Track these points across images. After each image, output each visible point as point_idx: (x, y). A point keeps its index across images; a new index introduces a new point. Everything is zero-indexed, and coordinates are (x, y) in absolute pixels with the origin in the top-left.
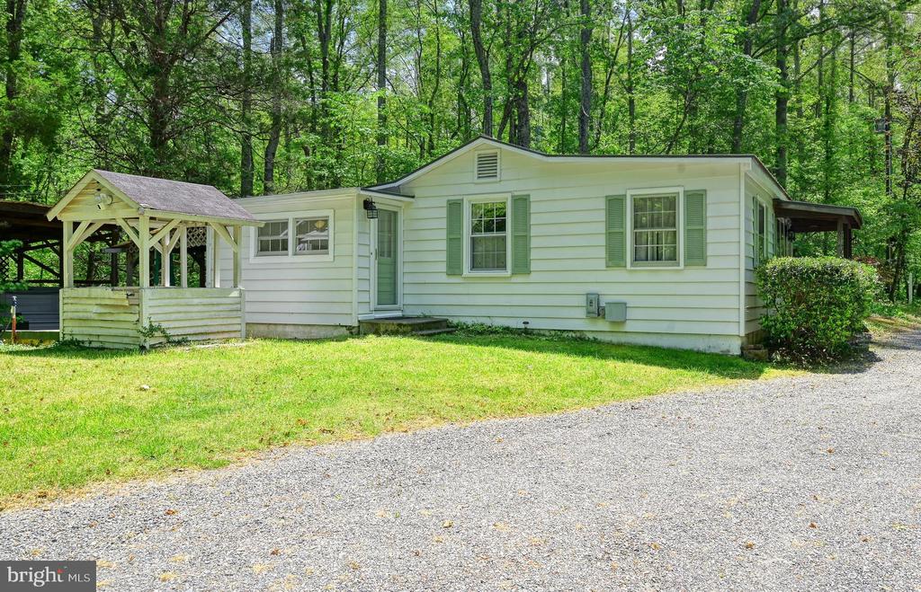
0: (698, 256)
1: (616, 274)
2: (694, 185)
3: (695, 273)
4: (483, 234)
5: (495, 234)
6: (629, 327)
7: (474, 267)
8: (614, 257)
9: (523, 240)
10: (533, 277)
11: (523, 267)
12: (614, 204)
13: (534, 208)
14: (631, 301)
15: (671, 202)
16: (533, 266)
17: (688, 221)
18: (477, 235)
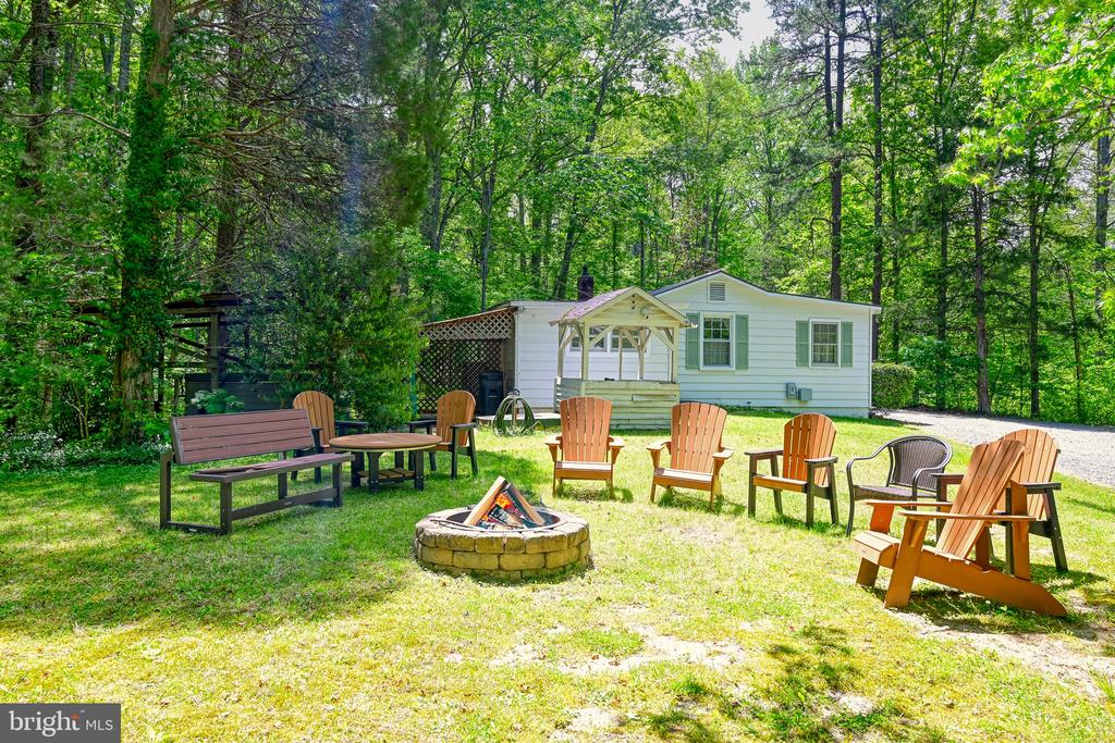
0: (848, 361)
1: (803, 371)
2: (847, 320)
3: (845, 371)
4: (712, 340)
5: (721, 340)
6: (810, 404)
7: (705, 364)
8: (802, 360)
9: (743, 345)
10: (749, 372)
11: (743, 363)
12: (802, 326)
13: (750, 324)
14: (814, 388)
15: (834, 328)
16: (750, 364)
17: (843, 340)
18: (707, 340)
